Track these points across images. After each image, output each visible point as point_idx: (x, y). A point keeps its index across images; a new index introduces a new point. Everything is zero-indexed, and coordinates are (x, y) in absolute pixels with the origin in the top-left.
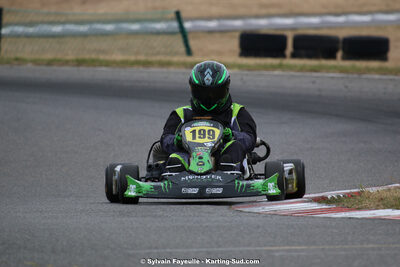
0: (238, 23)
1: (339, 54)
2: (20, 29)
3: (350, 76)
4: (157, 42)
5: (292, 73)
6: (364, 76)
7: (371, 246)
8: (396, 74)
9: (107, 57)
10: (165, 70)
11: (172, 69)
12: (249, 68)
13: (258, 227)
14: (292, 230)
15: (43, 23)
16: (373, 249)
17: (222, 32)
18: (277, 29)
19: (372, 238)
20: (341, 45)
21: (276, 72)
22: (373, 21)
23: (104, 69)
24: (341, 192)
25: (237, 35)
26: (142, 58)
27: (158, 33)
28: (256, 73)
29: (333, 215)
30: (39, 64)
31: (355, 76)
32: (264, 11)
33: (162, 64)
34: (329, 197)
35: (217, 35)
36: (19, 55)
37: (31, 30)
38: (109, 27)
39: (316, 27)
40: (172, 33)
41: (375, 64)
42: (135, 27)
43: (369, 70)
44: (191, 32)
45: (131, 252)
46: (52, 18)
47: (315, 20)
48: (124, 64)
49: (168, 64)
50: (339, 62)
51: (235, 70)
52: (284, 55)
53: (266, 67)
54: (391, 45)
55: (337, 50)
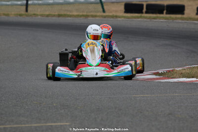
1: (165, 12)
2: (36, 2)
3: (169, 21)
4: (91, 7)
5: (145, 20)
6: (175, 21)
7: (177, 94)
8: (188, 20)
9: (71, 14)
10: (94, 19)
11: (97, 18)
12: (128, 18)
13: (131, 86)
14: (144, 88)
16: (178, 96)
17: (118, 2)
18: (140, 2)
19: (177, 91)
20: (165, 8)
21: (139, 20)
23: (69, 18)
24: (165, 70)
25: (123, 4)
26: (85, 14)
27: (92, 3)
28: (131, 20)
29: (162, 81)
30: (43, 16)
31: (171, 21)
33: (93, 16)
34: (160, 72)
35: (115, 4)
36: (36, 13)
37: (40, 2)
40: (97, 3)
41: (179, 16)
43: (176, 19)
44: (105, 3)
45: (78, 98)
48: (78, 16)
49: (96, 16)
50: (164, 15)
51: (122, 19)
52: (142, 13)
53: (135, 18)
54: (186, 8)
55: (164, 10)
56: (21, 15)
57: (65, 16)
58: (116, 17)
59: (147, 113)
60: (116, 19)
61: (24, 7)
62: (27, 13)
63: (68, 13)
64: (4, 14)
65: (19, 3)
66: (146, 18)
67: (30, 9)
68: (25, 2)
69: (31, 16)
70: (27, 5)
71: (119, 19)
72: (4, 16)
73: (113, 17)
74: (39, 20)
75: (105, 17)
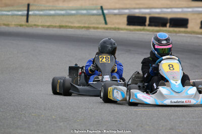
0: (127, 11)
1: (168, 25)
2: (37, 12)
3: (172, 34)
4: (93, 19)
5: (148, 33)
6: (178, 34)
8: (191, 34)
9: (72, 25)
10: (95, 31)
11: (99, 30)
12: (130, 30)
15: (47, 10)
17: (120, 15)
18: (143, 14)
20: (169, 21)
21: (143, 32)
22: (182, 12)
23: (70, 29)
25: (126, 16)
26: (87, 25)
27: (93, 15)
28: (134, 32)
30: (44, 27)
31: (174, 34)
32: (138, 6)
33: (94, 28)
35: (118, 16)
36: (36, 23)
37: (41, 13)
38: (73, 12)
39: (159, 13)
40: (99, 15)
41: (182, 29)
42: (84, 12)
43: (180, 32)
44: (109, 14)
45: (77, 110)
46: (50, 8)
47: (158, 10)
48: (79, 28)
49: (97, 28)
50: (168, 28)
51: (125, 31)
52: (145, 25)
53: (138, 30)
54: (190, 22)
55: (167, 23)
56: (21, 25)
57: (66, 27)
58: (119, 29)
59: (148, 127)
60: (119, 32)
61: (25, 18)
62: (27, 24)
63: (70, 25)
64: (4, 25)
65: (20, 13)
66: (148, 30)
67: (30, 19)
68: (26, 12)
69: (31, 26)
70: (28, 15)
71: (122, 31)
72: (4, 27)
73: (115, 29)
74: (39, 30)
75: (107, 29)
